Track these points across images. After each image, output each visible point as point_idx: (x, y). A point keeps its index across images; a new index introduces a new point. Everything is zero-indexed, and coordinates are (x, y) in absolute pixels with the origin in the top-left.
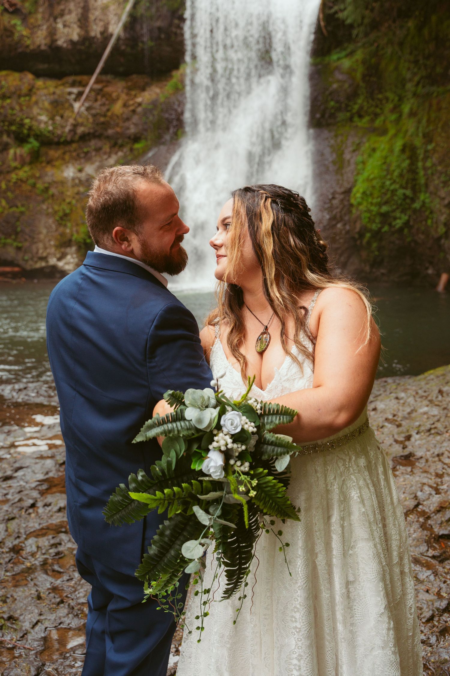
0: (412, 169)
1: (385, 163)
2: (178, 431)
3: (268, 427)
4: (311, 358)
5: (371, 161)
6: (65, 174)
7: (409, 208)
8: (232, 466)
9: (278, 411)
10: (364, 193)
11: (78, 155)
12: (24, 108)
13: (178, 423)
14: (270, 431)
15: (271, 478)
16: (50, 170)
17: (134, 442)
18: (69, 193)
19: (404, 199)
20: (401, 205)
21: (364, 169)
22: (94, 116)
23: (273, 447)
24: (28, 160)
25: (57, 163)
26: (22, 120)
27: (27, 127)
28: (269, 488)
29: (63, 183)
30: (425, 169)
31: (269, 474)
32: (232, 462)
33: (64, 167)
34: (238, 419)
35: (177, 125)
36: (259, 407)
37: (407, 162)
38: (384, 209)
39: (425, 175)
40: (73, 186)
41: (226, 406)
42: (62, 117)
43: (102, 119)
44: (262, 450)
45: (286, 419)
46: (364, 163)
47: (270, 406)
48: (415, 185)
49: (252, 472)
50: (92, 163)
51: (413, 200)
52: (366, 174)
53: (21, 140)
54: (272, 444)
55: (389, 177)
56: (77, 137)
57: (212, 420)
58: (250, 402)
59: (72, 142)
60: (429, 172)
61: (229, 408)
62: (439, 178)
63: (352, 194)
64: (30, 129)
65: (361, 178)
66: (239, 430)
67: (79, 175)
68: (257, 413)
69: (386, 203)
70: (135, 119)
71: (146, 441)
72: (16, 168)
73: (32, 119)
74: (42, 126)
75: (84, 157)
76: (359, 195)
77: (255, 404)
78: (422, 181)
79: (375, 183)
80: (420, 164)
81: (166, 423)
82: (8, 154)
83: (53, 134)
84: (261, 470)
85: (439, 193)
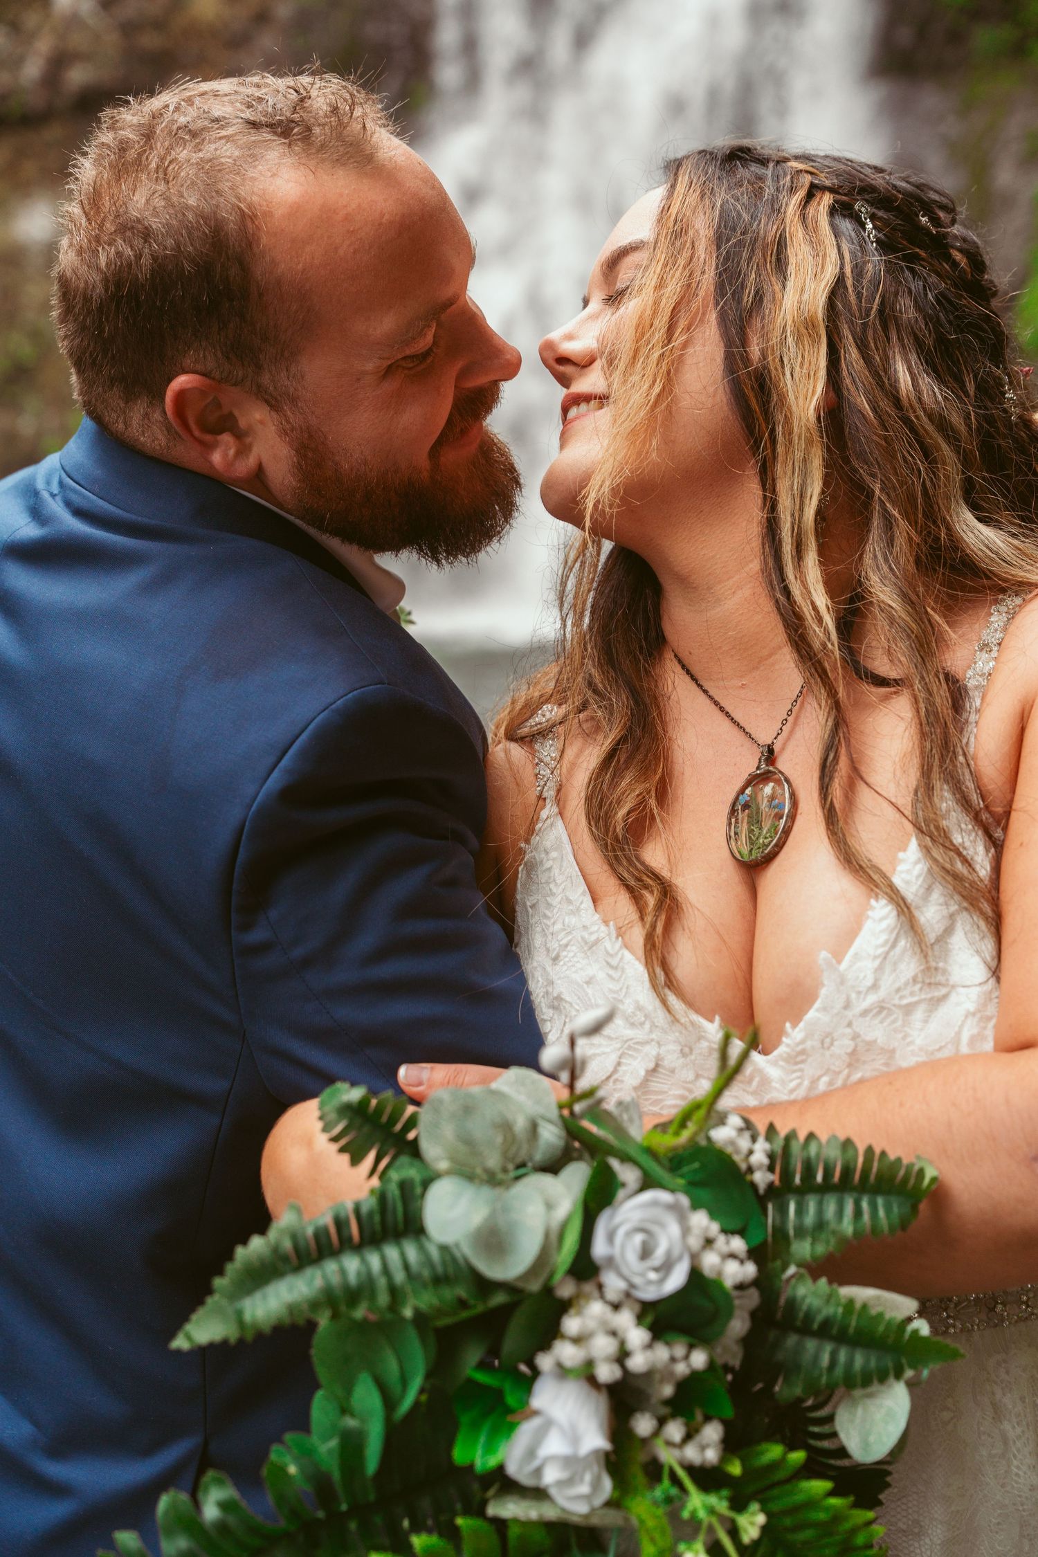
2: (394, 1291)
3: (803, 1249)
4: (987, 908)
8: (645, 1441)
9: (847, 1172)
13: (392, 1253)
14: (815, 1269)
15: (819, 1486)
17: (180, 1343)
23: (828, 1348)
28: (808, 1534)
31: (810, 1470)
32: (643, 1425)
34: (674, 1229)
36: (759, 1157)
41: (615, 1163)
44: (780, 1356)
45: (888, 1210)
47: (813, 1149)
49: (735, 1469)
54: (824, 1330)
57: (554, 1237)
58: (721, 1135)
61: (628, 1175)
66: (676, 1280)
68: (753, 1186)
71: (241, 1341)
77: (744, 1143)
81: (335, 1253)
84: (774, 1451)
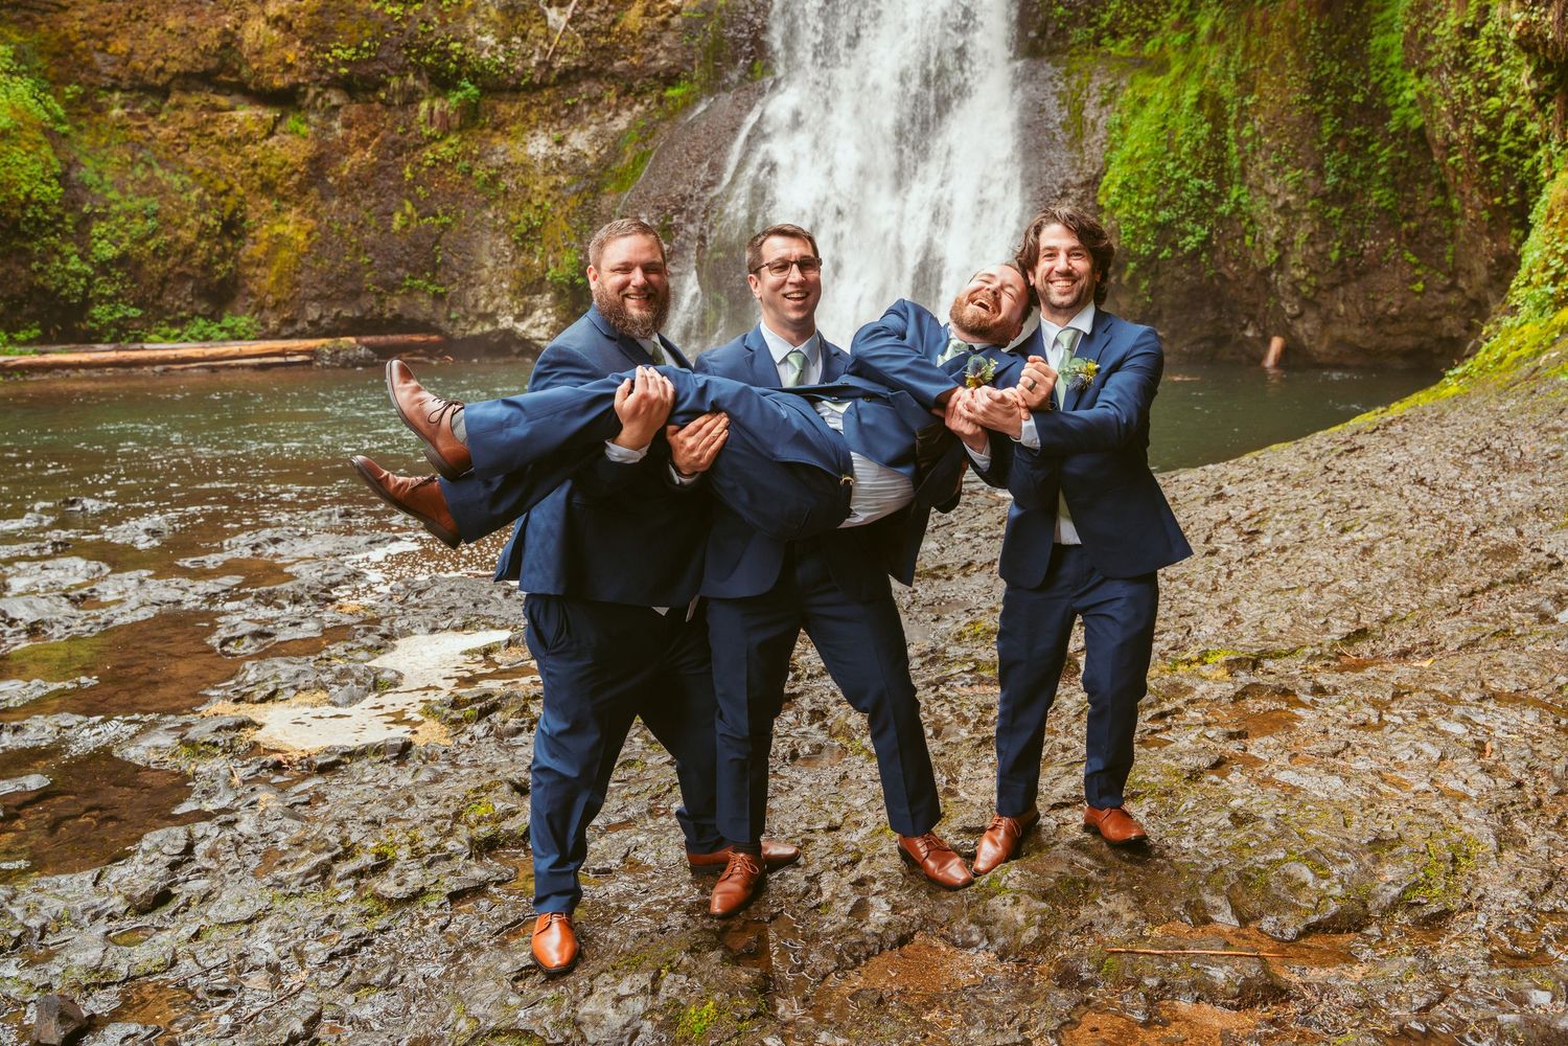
0: (1217, 142)
1: (1164, 128)
5: (1137, 122)
6: (531, 151)
7: (1211, 214)
10: (1124, 185)
11: (554, 112)
12: (450, 20)
16: (500, 144)
18: (537, 188)
19: (1201, 198)
20: (1195, 207)
21: (1123, 140)
22: (587, 34)
24: (456, 122)
25: (514, 128)
26: (446, 44)
27: (455, 57)
29: (525, 167)
30: (1239, 140)
33: (528, 135)
35: (752, 52)
37: (1207, 126)
38: (1163, 215)
39: (1239, 153)
40: (546, 174)
42: (524, 37)
43: (603, 40)
46: (1122, 127)
48: (1222, 170)
50: (583, 129)
51: (1218, 199)
52: (1128, 149)
53: (443, 83)
55: (1171, 155)
56: (553, 76)
59: (543, 85)
60: (1249, 146)
62: (1265, 158)
63: (1101, 187)
64: (462, 60)
65: (1117, 157)
67: (558, 151)
69: (1167, 204)
70: (668, 39)
72: (432, 139)
73: (464, 41)
74: (486, 54)
75: (566, 116)
76: (1113, 189)
78: (1236, 165)
79: (1144, 166)
80: (1231, 131)
82: (417, 111)
83: (507, 70)
85: (1265, 187)
